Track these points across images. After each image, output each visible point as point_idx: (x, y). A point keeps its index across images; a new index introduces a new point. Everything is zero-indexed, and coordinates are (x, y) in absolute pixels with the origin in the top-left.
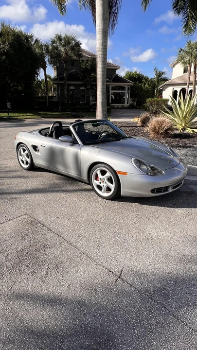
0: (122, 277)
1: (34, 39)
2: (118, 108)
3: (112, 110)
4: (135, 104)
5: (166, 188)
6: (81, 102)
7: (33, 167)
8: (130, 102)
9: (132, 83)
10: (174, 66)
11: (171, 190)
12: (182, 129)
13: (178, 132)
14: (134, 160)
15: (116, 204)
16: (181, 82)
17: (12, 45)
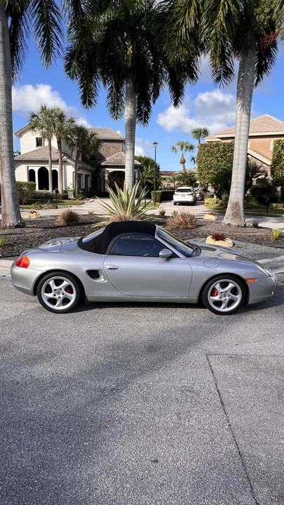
10: (21, 135)
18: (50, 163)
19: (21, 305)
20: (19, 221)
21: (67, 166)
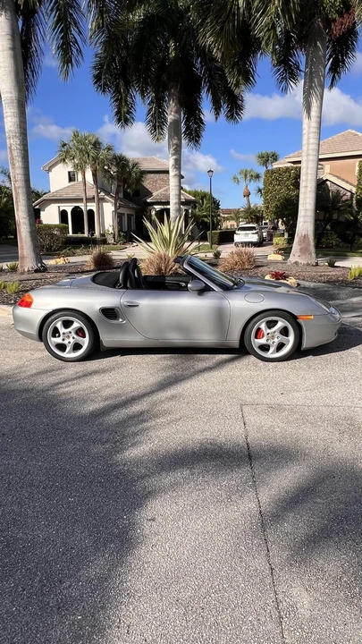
10: (50, 170)
16: (71, 196)
18: (84, 202)
19: (27, 354)
20: (39, 265)
21: (104, 204)
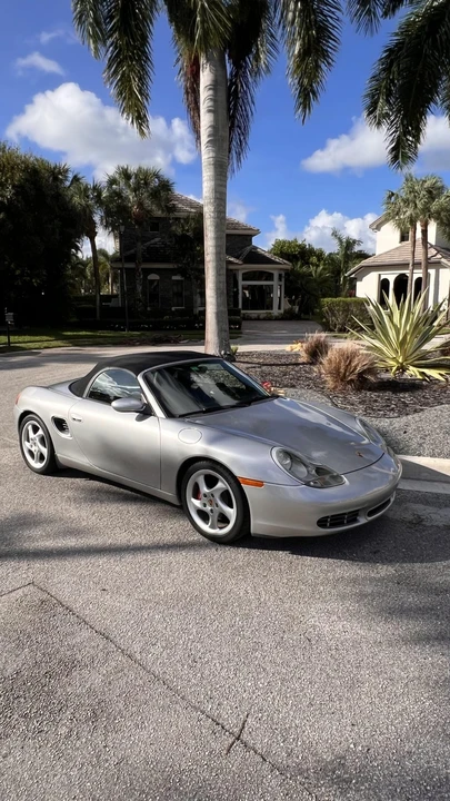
0: (245, 736)
1: (70, 176)
2: (258, 319)
3: (244, 323)
4: (297, 309)
5: (353, 516)
6: (173, 309)
7: (55, 468)
8: (286, 305)
9: (288, 265)
10: (378, 228)
11: (363, 520)
12: (398, 369)
13: (390, 375)
14: (278, 453)
15: (241, 555)
16: (397, 260)
17: (19, 189)
18: (411, 267)
21: (440, 270)
